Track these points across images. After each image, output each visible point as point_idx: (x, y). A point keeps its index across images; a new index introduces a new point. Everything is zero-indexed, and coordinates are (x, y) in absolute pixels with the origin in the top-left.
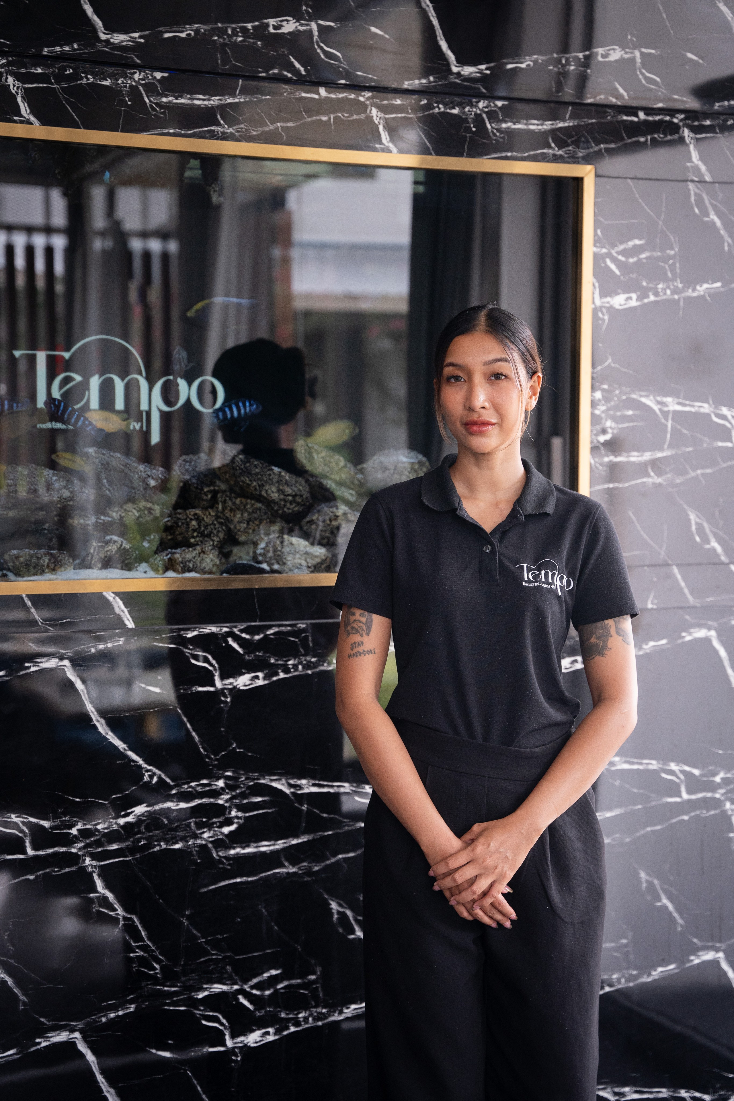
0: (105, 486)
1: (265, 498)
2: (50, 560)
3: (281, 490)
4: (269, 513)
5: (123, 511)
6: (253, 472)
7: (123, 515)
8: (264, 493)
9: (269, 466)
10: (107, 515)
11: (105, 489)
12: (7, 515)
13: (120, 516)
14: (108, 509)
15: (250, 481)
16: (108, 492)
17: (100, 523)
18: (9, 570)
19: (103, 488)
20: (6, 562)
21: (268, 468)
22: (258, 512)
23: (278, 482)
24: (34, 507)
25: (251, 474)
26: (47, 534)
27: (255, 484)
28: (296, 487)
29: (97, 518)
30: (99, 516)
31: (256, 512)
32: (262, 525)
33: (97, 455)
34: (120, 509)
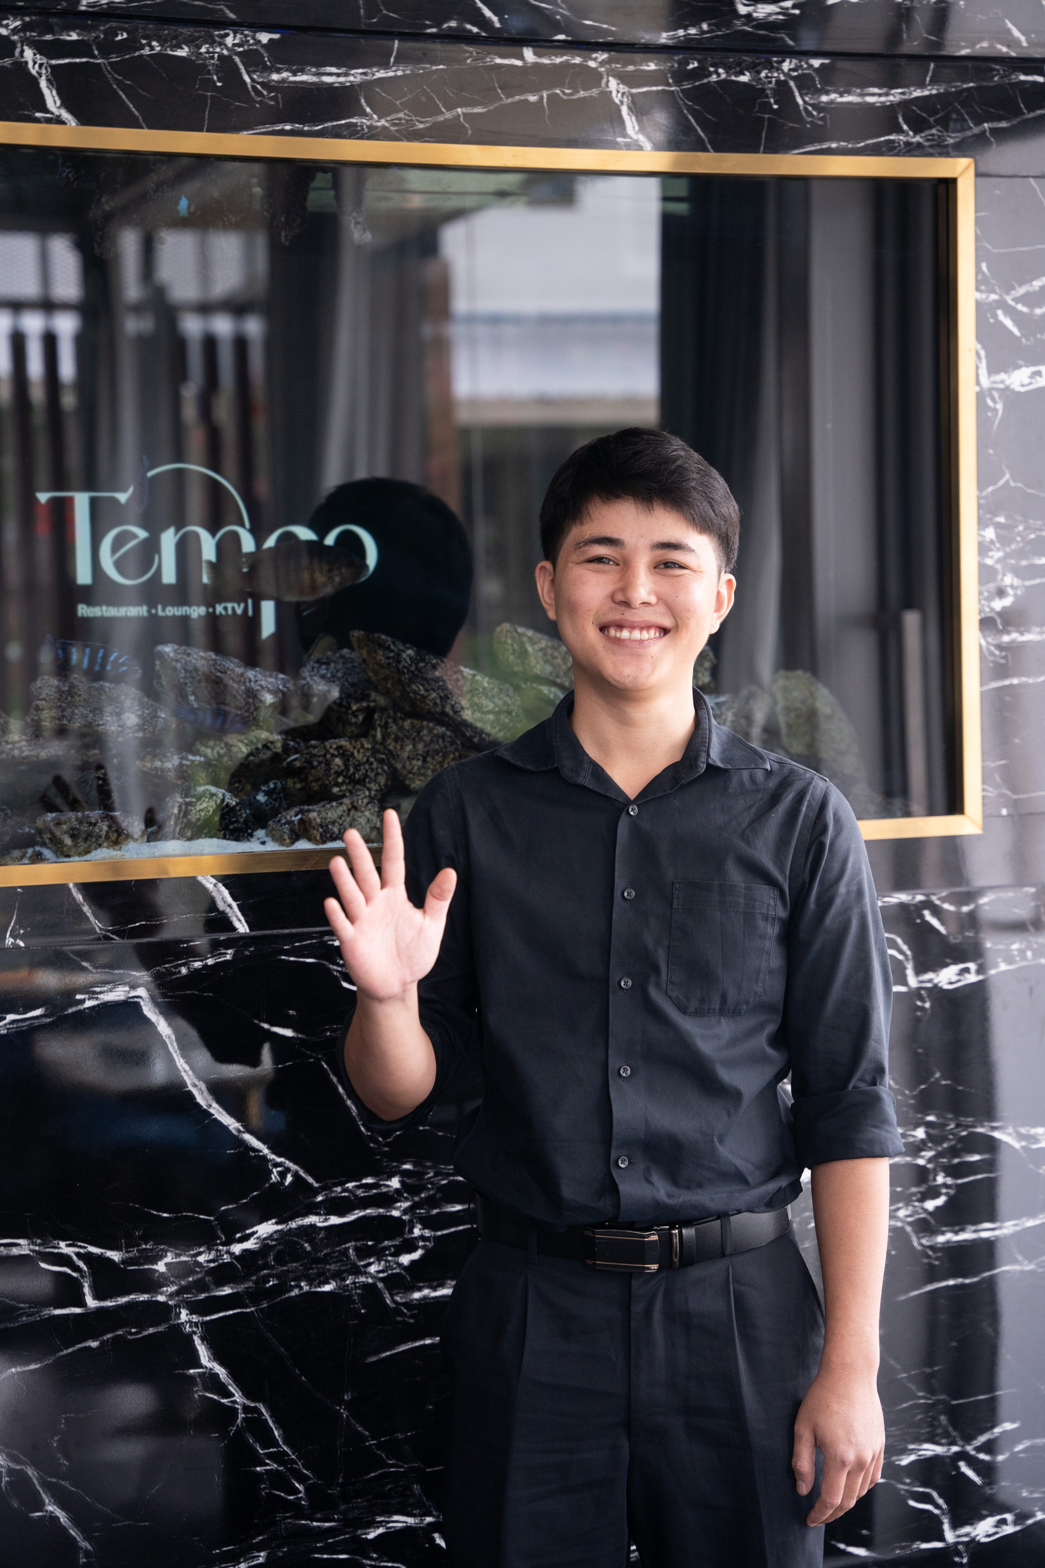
1: (451, 718)
2: (109, 827)
3: (477, 704)
5: (223, 745)
7: (222, 752)
8: (448, 709)
9: (455, 666)
10: (196, 753)
12: (37, 756)
13: (218, 753)
14: (198, 743)
15: (426, 690)
17: (187, 766)
18: (45, 845)
20: (38, 833)
21: (455, 669)
22: (441, 741)
23: (471, 691)
24: (80, 743)
26: (102, 785)
27: (434, 695)
28: (500, 699)
29: (182, 758)
30: (184, 754)
31: (438, 741)
32: (446, 761)
33: (178, 657)
34: (218, 742)
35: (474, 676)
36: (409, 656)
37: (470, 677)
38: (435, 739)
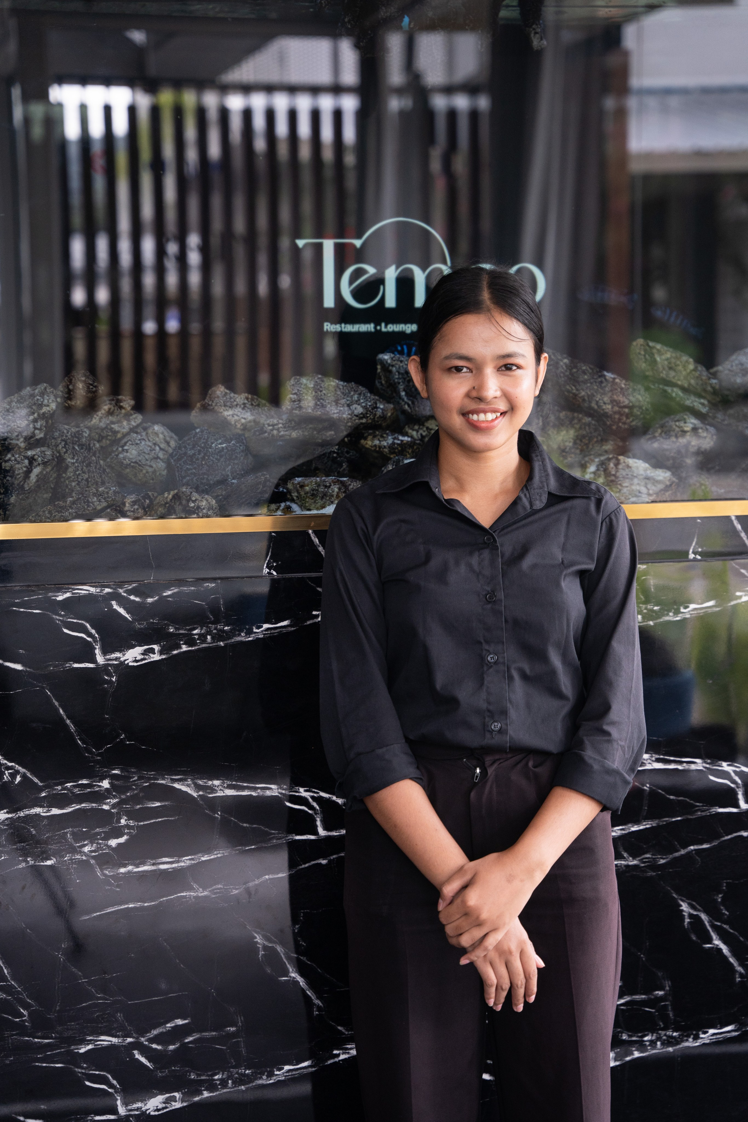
0: (403, 400)
1: (595, 411)
2: (340, 489)
3: (615, 401)
4: (601, 429)
5: (425, 429)
6: (581, 379)
7: (424, 434)
8: (594, 405)
9: (600, 372)
10: (406, 434)
11: (403, 403)
12: (290, 436)
13: (421, 435)
14: (407, 427)
15: (577, 390)
16: (406, 406)
17: (398, 444)
18: (293, 501)
19: (401, 401)
20: (289, 492)
21: (600, 374)
22: (587, 428)
23: (611, 391)
24: (320, 426)
25: (578, 382)
26: (336, 458)
27: (583, 393)
28: (633, 397)
29: (394, 439)
30: (396, 435)
31: (585, 428)
32: (591, 443)
33: (394, 363)
34: (421, 427)
35: (614, 379)
36: (565, 364)
37: (611, 380)
38: (583, 426)
